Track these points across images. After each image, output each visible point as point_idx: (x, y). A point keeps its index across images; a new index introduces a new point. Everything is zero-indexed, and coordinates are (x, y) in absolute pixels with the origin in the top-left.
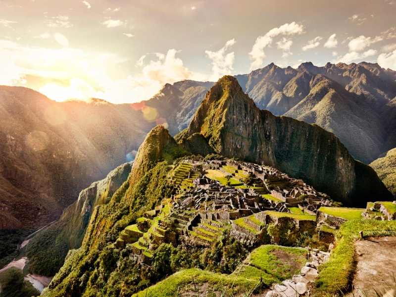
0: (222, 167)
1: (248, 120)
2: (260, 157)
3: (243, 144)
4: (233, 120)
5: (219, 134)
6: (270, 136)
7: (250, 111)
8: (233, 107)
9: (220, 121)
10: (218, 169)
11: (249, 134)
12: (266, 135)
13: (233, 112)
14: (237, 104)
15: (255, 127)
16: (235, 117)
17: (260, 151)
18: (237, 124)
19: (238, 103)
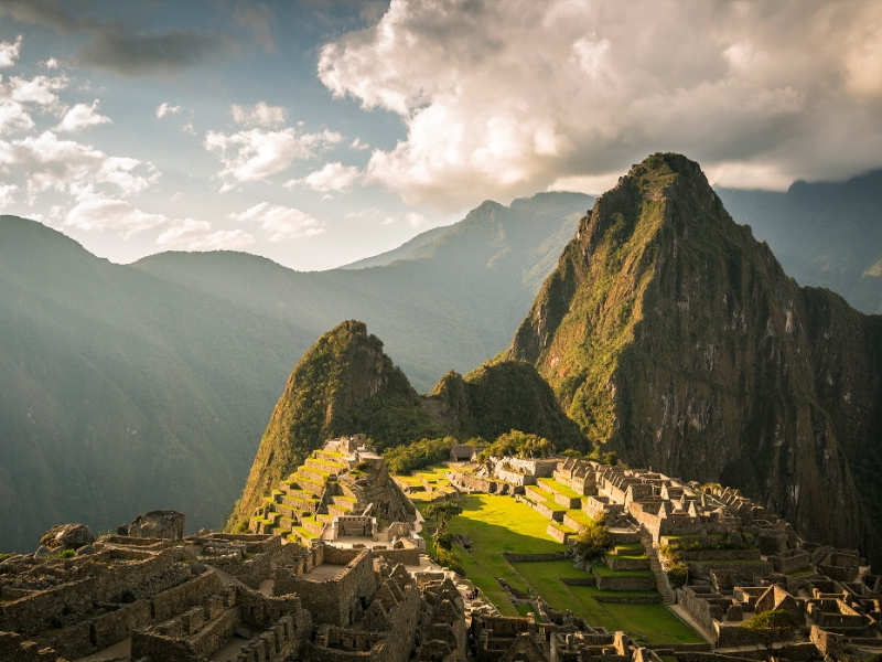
0: (534, 484)
1: (738, 322)
2: (783, 470)
3: (717, 413)
4: (678, 321)
5: (612, 369)
6: (837, 390)
7: (751, 289)
8: (679, 268)
9: (624, 322)
10: (520, 491)
11: (742, 377)
12: (821, 384)
13: (678, 289)
14: (696, 257)
15: (768, 352)
16: (684, 306)
17: (785, 446)
18: (694, 337)
19: (701, 256)
